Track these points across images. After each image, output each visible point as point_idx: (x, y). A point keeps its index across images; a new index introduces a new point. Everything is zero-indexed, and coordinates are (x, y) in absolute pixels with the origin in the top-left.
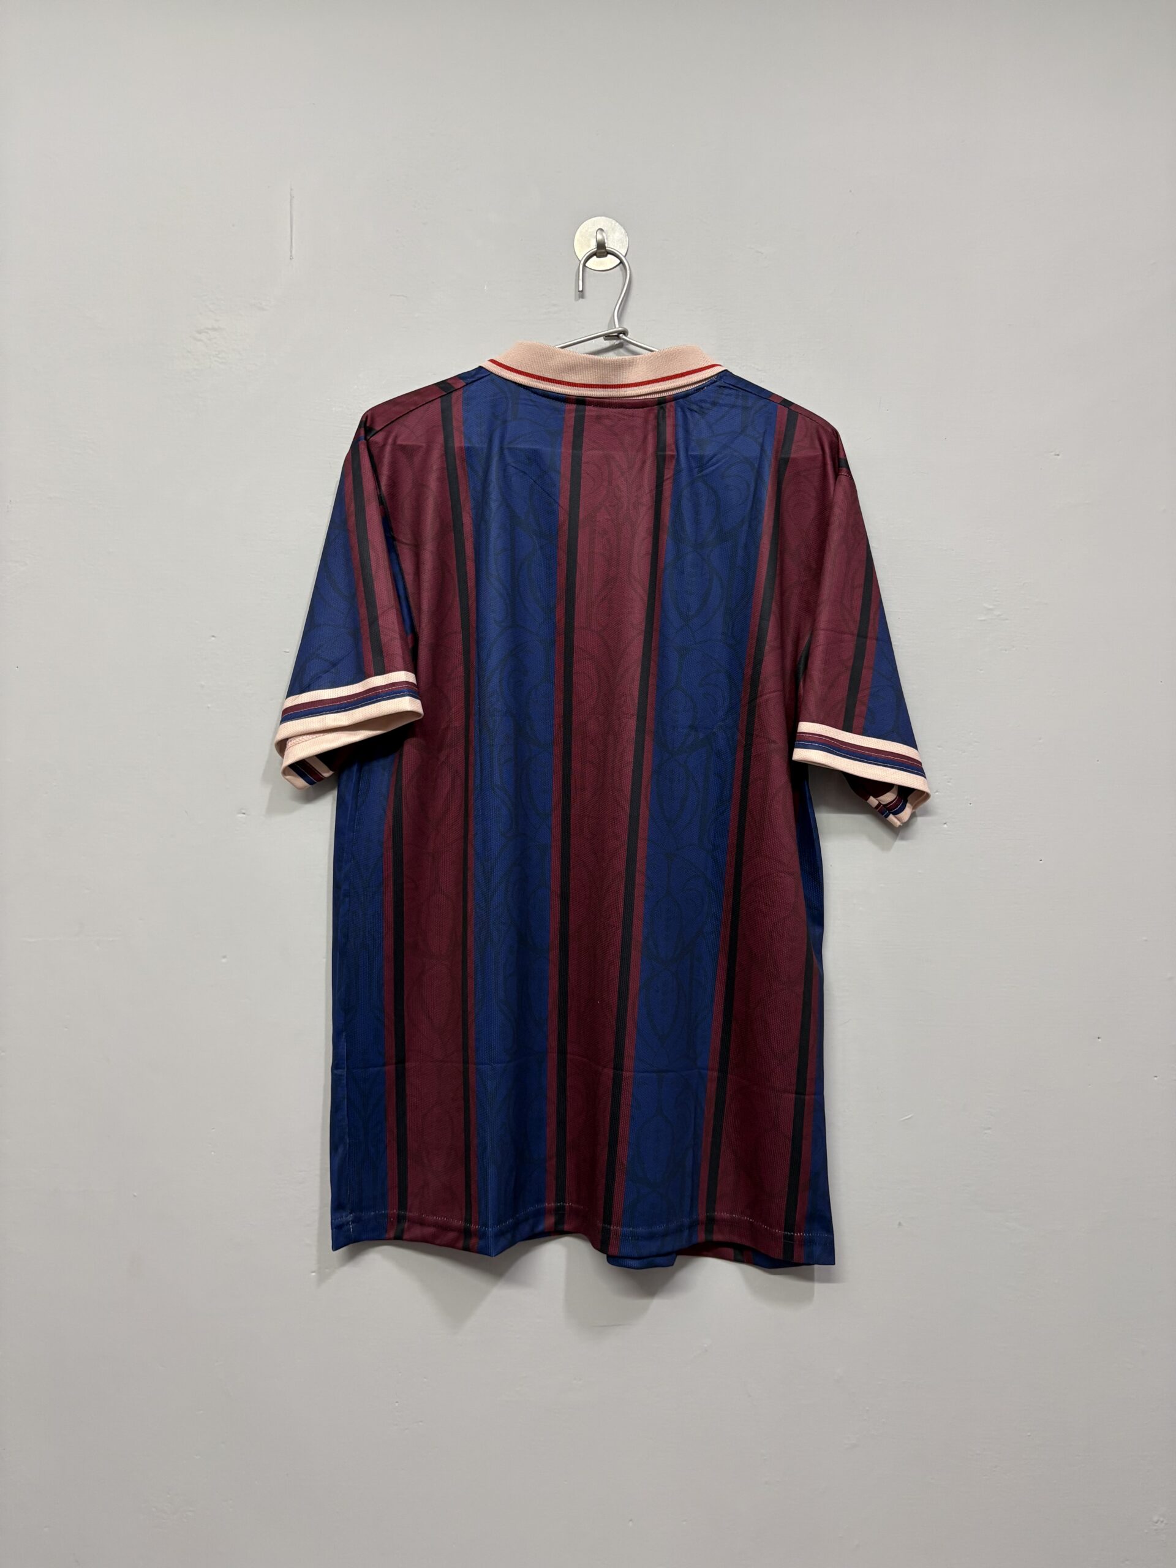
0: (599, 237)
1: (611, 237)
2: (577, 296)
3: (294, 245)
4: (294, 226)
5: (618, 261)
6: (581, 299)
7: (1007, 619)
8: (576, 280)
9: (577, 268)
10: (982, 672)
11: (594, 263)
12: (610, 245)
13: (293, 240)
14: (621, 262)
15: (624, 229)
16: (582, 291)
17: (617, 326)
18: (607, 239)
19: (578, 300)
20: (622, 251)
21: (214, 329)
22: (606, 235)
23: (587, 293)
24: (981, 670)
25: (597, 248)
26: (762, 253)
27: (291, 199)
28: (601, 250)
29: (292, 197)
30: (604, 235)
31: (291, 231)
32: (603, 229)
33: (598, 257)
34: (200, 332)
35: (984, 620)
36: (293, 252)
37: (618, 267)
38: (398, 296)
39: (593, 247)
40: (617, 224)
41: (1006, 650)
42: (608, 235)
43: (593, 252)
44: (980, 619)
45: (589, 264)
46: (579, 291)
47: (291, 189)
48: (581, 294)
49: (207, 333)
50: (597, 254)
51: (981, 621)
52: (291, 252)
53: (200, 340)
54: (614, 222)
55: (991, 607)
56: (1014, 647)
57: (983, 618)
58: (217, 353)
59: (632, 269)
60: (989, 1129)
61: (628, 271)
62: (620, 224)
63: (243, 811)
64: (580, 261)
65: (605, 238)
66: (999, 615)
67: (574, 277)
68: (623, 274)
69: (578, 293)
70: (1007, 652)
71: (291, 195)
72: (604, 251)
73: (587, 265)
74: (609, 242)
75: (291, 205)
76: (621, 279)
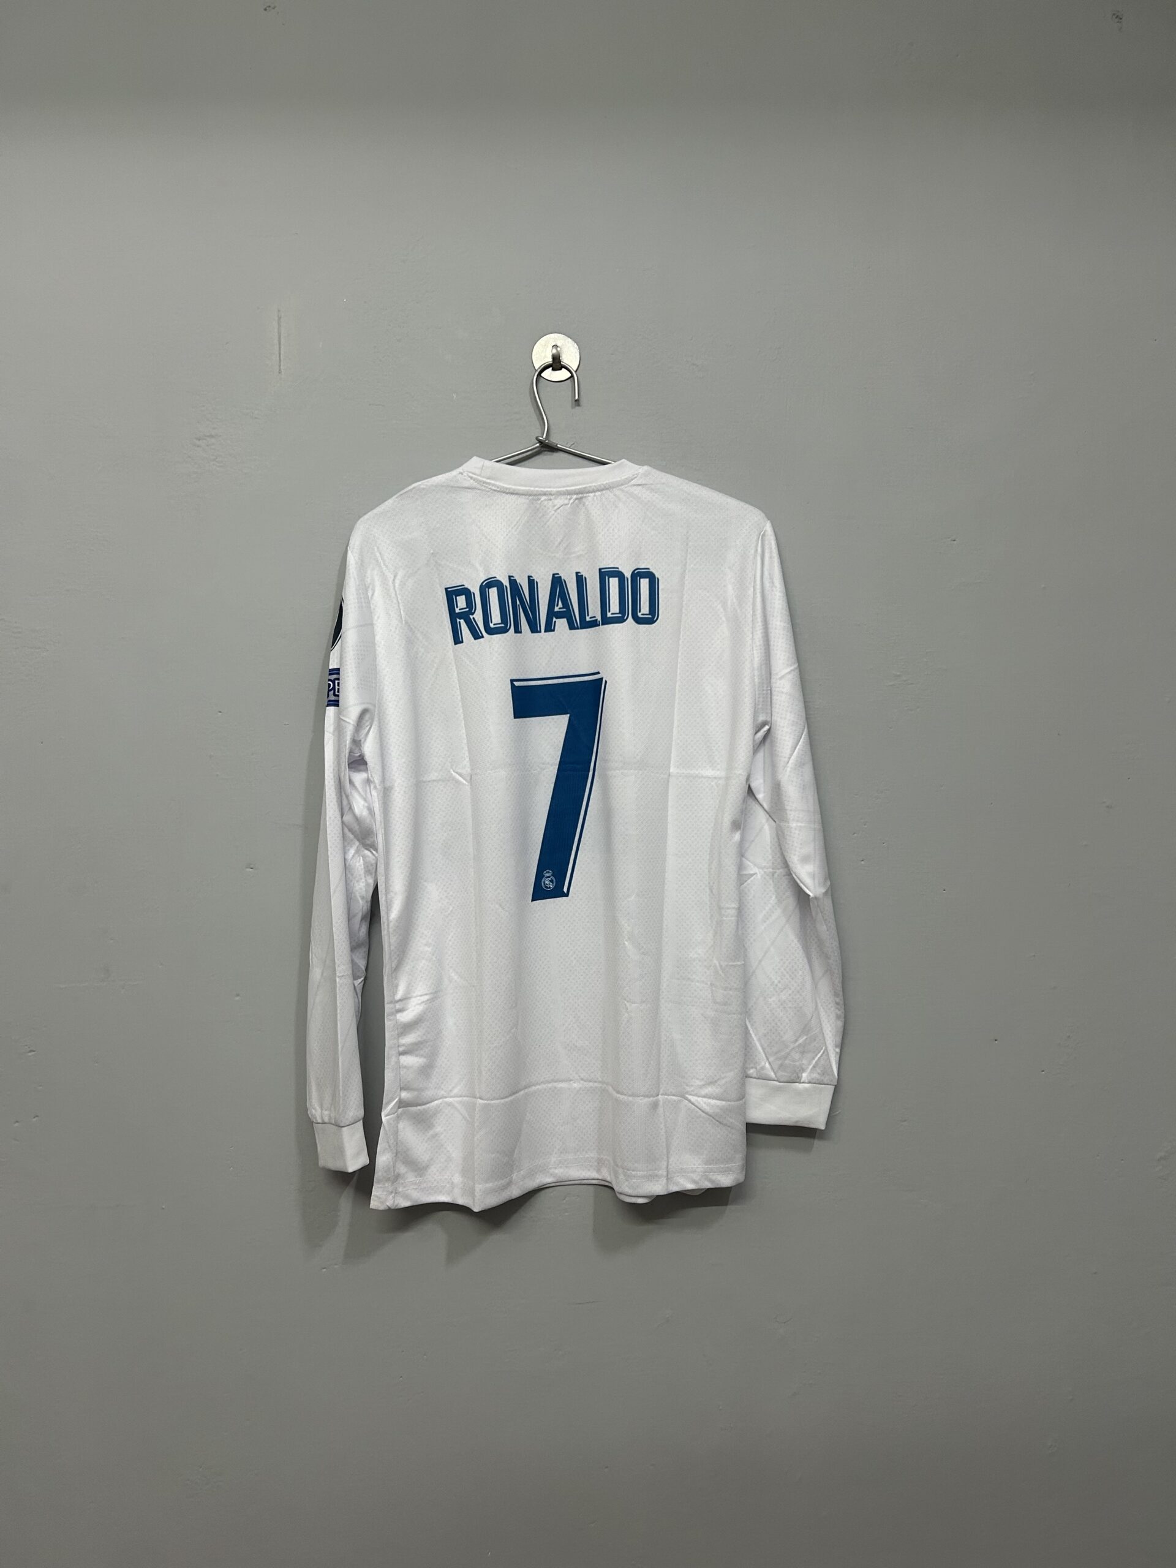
0: (554, 351)
1: (565, 353)
3: (282, 358)
4: (282, 343)
5: (570, 375)
7: (912, 684)
9: (532, 379)
11: (548, 374)
12: (565, 360)
14: (572, 376)
18: (561, 354)
20: (574, 366)
21: (212, 436)
22: (561, 351)
24: (891, 728)
26: (698, 366)
27: (279, 321)
28: (556, 364)
29: (280, 318)
30: (559, 349)
32: (557, 344)
33: (553, 370)
34: (199, 440)
36: (282, 367)
37: (569, 381)
39: (550, 360)
40: (570, 340)
41: (912, 710)
42: (563, 349)
43: (547, 367)
44: (889, 683)
45: (545, 374)
47: (279, 311)
49: (205, 439)
50: (554, 366)
52: (280, 366)
53: (198, 446)
54: (566, 338)
55: (898, 673)
57: (892, 683)
58: (215, 458)
59: (580, 380)
60: (905, 1121)
62: (572, 341)
63: (252, 866)
66: (905, 681)
67: (529, 384)
68: (573, 385)
71: (278, 316)
72: (559, 364)
73: (542, 375)
74: (563, 357)
75: (279, 325)
76: (571, 389)
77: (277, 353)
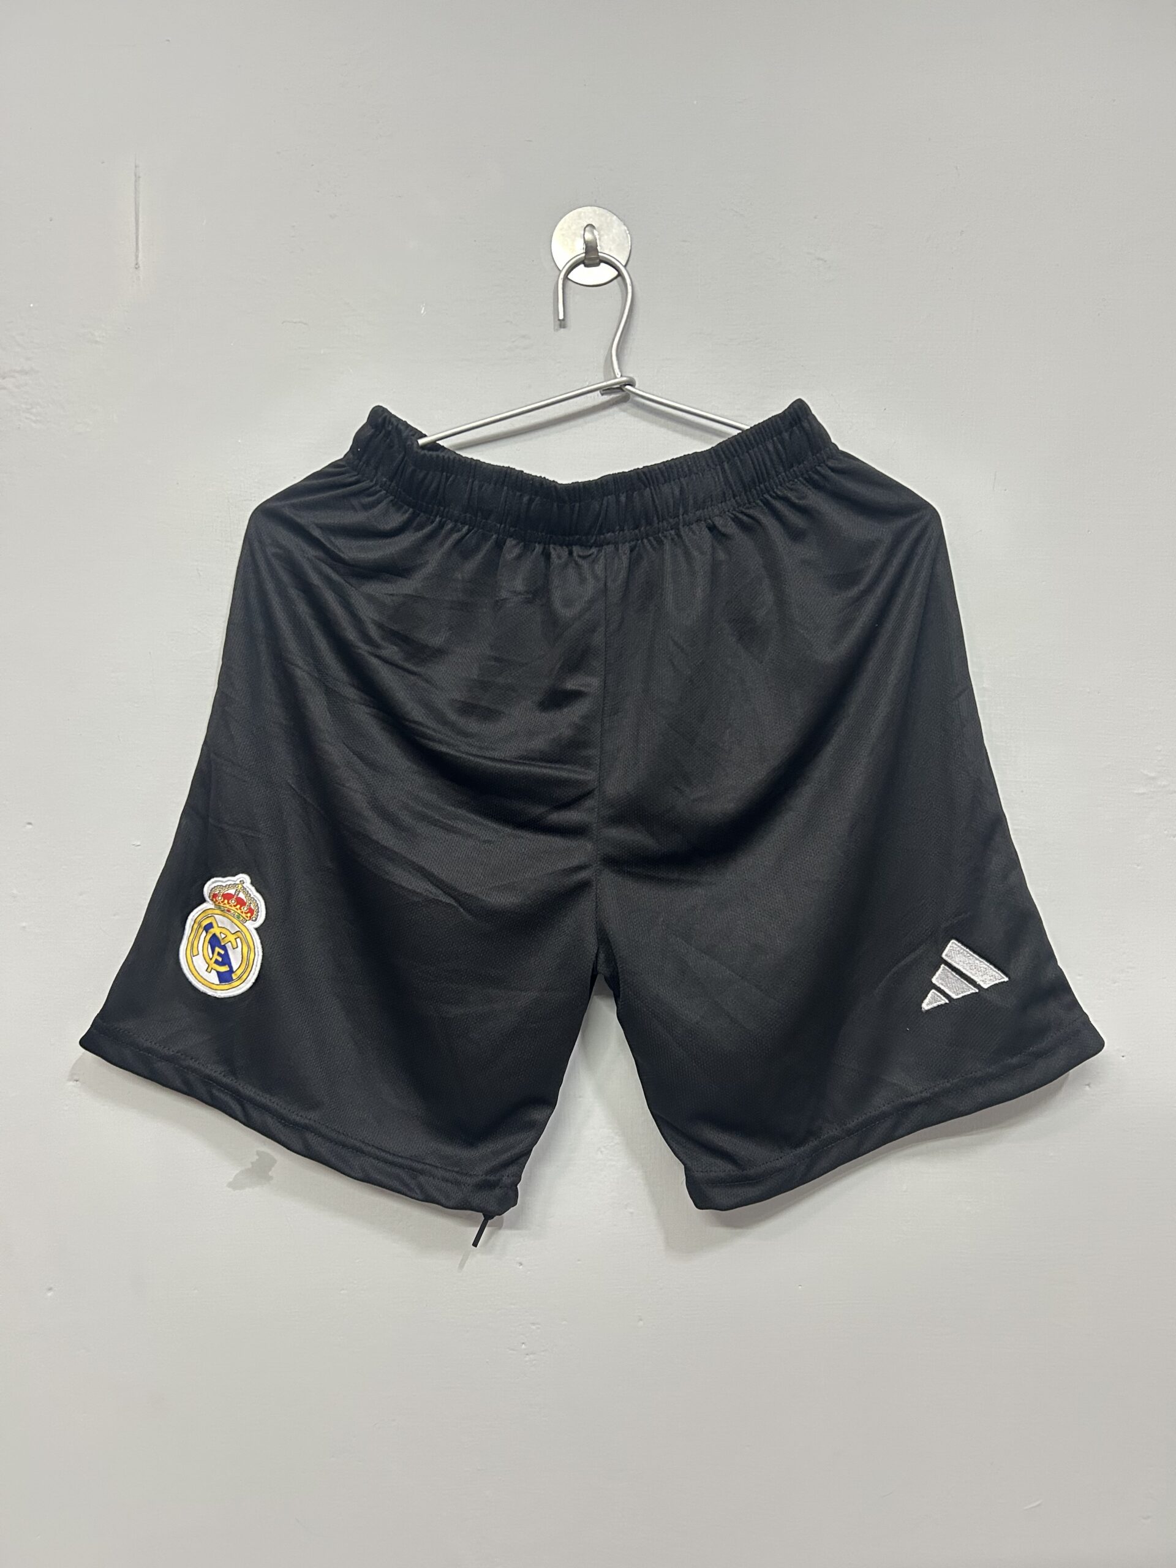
0: (588, 236)
1: (606, 237)
2: (556, 328)
3: (140, 247)
4: (141, 220)
5: (616, 273)
6: (562, 329)
8: (554, 299)
9: (555, 282)
10: (1139, 868)
11: (582, 274)
12: (606, 249)
14: (620, 274)
15: (624, 224)
16: (564, 320)
17: (617, 371)
18: (600, 239)
20: (621, 259)
21: (24, 372)
22: (599, 235)
23: (569, 322)
24: (1138, 866)
25: (586, 253)
26: (825, 261)
27: (136, 181)
28: (591, 257)
29: (137, 178)
30: (596, 232)
32: (594, 224)
33: (586, 266)
34: (4, 378)
36: (140, 258)
37: (615, 281)
38: (295, 323)
39: (579, 250)
40: (615, 217)
42: (602, 232)
43: (577, 261)
44: (1136, 792)
46: (559, 320)
47: (136, 167)
48: (562, 324)
49: (13, 377)
50: (586, 262)
51: (1137, 794)
52: (137, 257)
54: (609, 214)
55: (1153, 775)
57: (1142, 790)
58: (29, 407)
59: (635, 283)
61: (630, 288)
62: (617, 216)
64: (560, 271)
65: (597, 237)
66: (1164, 786)
67: (552, 294)
68: (622, 291)
69: (558, 322)
71: (135, 175)
72: (594, 256)
73: (569, 276)
74: (602, 244)
75: (135, 188)
76: (619, 297)
77: (133, 236)
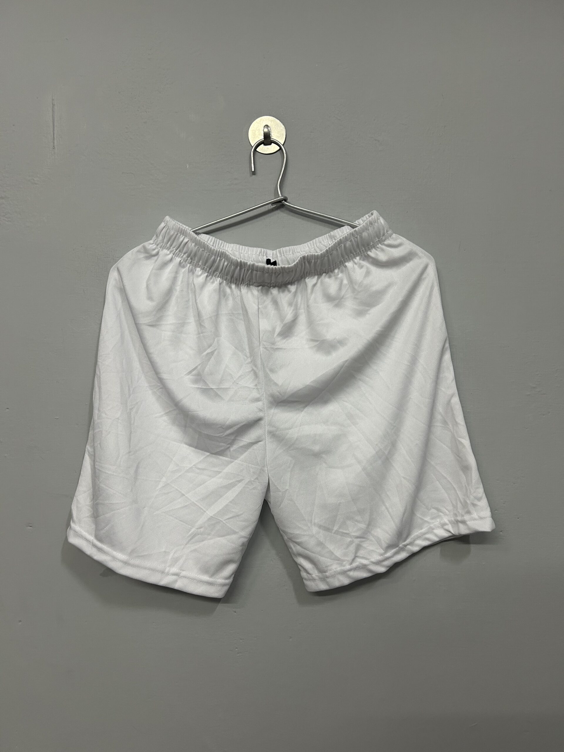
0: (266, 130)
1: (274, 131)
3: (55, 138)
4: (55, 125)
5: (279, 148)
6: (254, 176)
7: (545, 394)
8: (249, 160)
9: (250, 153)
11: (262, 149)
13: (55, 135)
14: (281, 149)
15: (283, 125)
16: (254, 171)
19: (251, 176)
20: (281, 141)
25: (264, 138)
27: (53, 107)
28: (267, 140)
30: (269, 129)
31: (54, 130)
32: (269, 125)
33: (265, 145)
35: (529, 395)
36: (55, 144)
37: (278, 152)
39: (262, 138)
41: (544, 415)
42: (272, 129)
44: (526, 394)
46: (252, 171)
47: (53, 100)
48: (254, 173)
50: (265, 143)
54: (275, 119)
55: (534, 386)
56: (549, 412)
57: (529, 393)
59: (288, 153)
61: (285, 155)
62: (279, 120)
64: (252, 147)
65: (270, 131)
67: (248, 158)
68: (281, 157)
69: (252, 173)
70: (544, 416)
71: (52, 103)
72: (270, 140)
73: (257, 150)
74: (273, 135)
75: (53, 111)
76: (280, 160)
77: (52, 133)
